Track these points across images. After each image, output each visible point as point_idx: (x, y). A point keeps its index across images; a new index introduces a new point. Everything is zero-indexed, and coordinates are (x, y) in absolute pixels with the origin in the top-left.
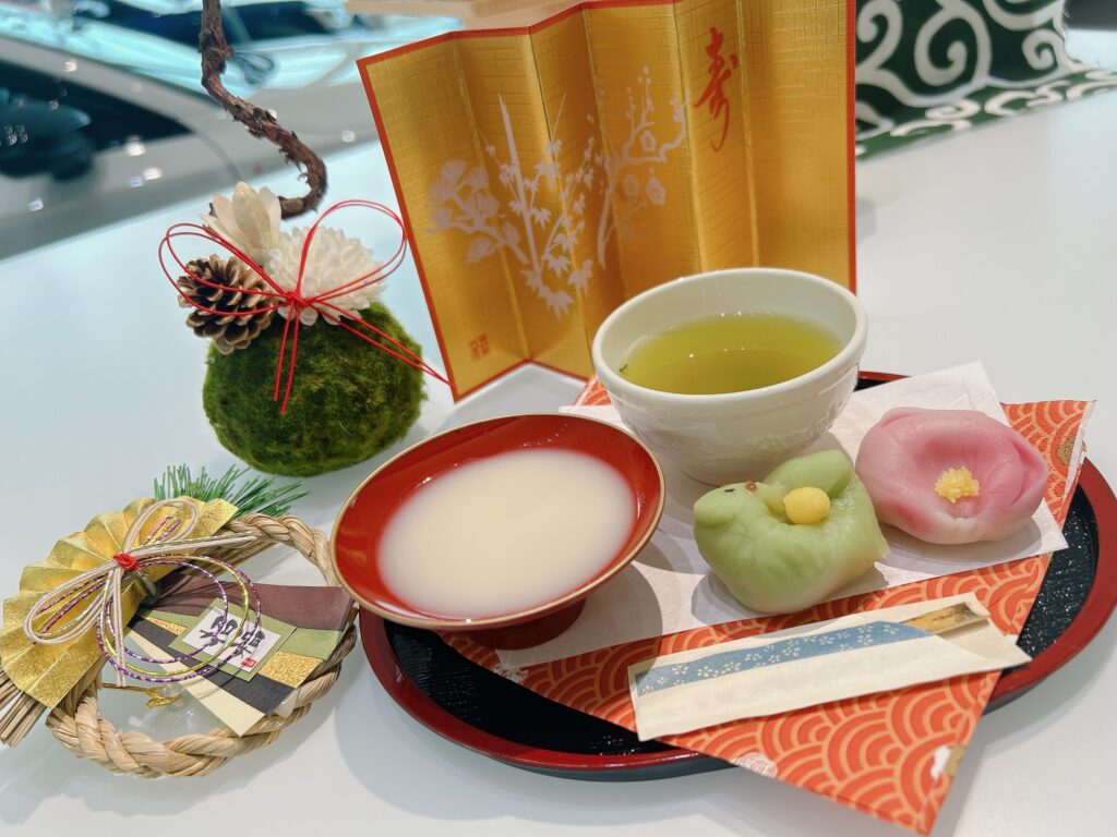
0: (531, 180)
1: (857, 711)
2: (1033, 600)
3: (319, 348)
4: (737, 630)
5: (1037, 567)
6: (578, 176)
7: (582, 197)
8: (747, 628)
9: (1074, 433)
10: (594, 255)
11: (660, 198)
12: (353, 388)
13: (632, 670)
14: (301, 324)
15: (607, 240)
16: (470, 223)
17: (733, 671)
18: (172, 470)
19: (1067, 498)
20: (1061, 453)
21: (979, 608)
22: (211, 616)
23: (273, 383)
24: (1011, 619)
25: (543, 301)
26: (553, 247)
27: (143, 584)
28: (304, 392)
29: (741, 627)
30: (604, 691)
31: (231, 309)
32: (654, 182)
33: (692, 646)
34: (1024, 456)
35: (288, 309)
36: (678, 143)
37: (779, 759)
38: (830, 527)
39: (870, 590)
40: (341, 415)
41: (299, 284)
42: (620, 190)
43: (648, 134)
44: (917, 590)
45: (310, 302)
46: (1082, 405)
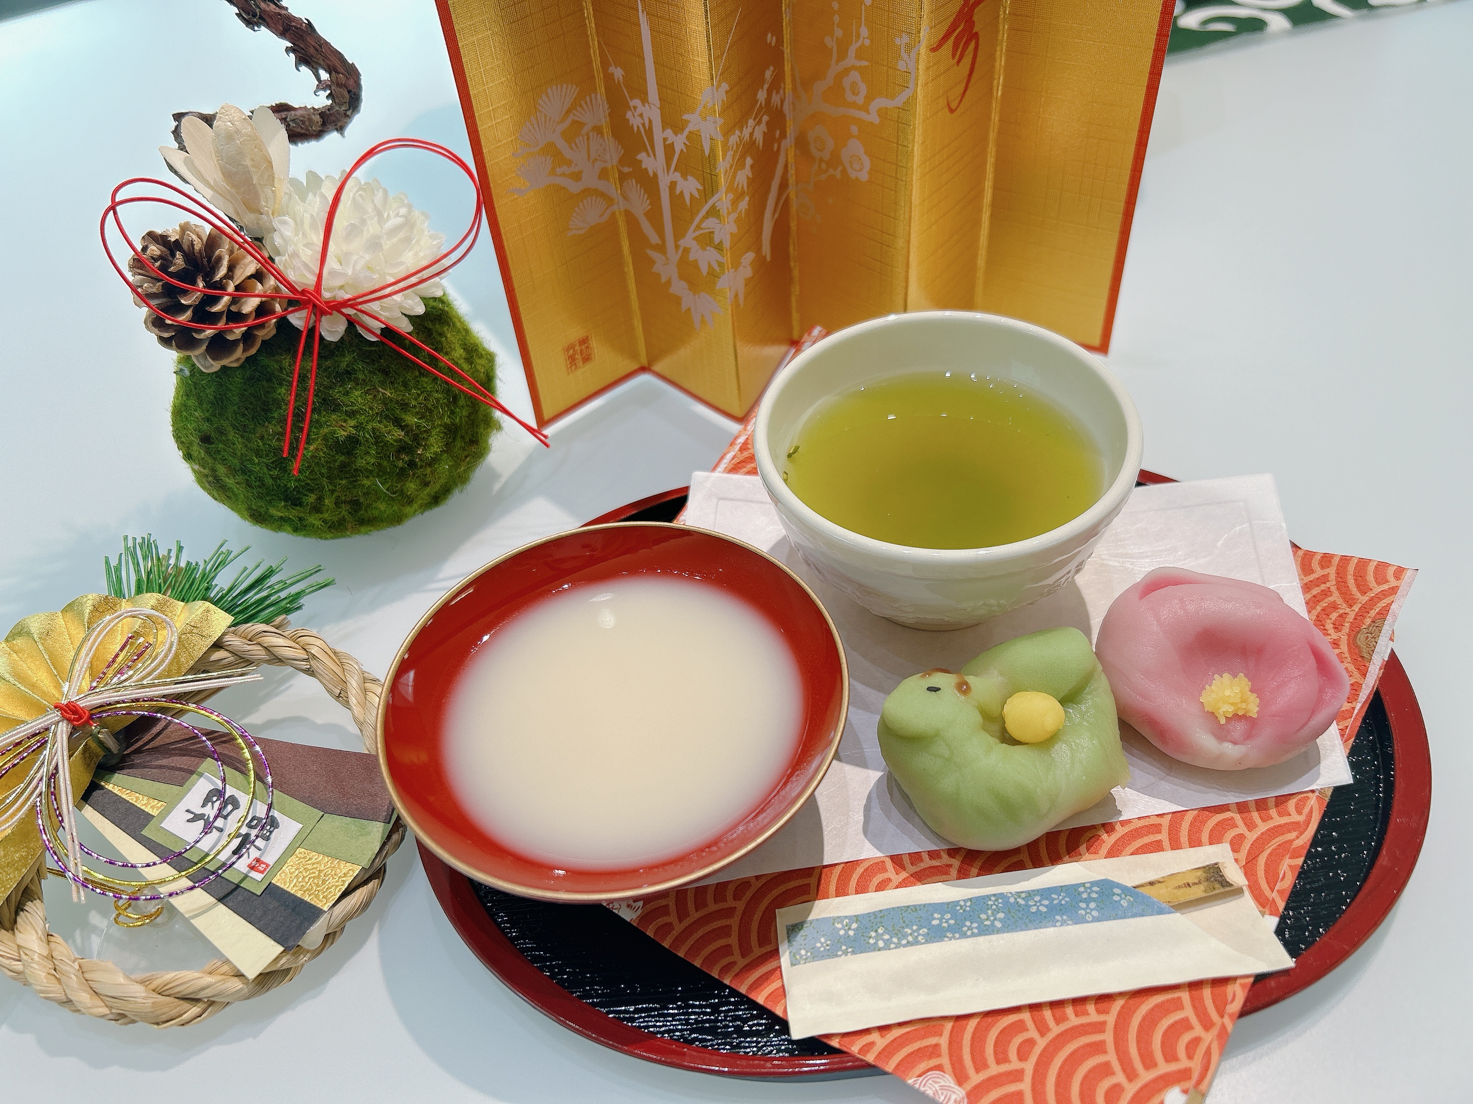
0: (676, 134)
1: (1073, 1019)
2: (1300, 861)
3: (348, 373)
4: (923, 865)
5: (1311, 811)
6: (746, 132)
7: (749, 161)
8: (935, 863)
9: (1383, 614)
10: (757, 246)
11: (862, 172)
12: (399, 434)
13: (784, 916)
14: (322, 338)
15: (777, 215)
16: (577, 177)
17: (916, 942)
18: (130, 544)
19: (1362, 707)
20: (1361, 639)
21: (1235, 875)
22: (201, 786)
23: (283, 421)
24: (1272, 890)
25: (677, 300)
26: (698, 233)
27: (100, 743)
28: (325, 439)
29: (927, 862)
30: (745, 950)
31: (216, 317)
32: (855, 148)
33: (861, 889)
34: (1322, 664)
35: (304, 313)
36: (900, 101)
37: (969, 1085)
38: (1061, 751)
39: (1097, 821)
40: (380, 471)
41: (320, 277)
42: (802, 143)
43: (855, 76)
44: (1156, 828)
45: (337, 306)
46: (1399, 572)
